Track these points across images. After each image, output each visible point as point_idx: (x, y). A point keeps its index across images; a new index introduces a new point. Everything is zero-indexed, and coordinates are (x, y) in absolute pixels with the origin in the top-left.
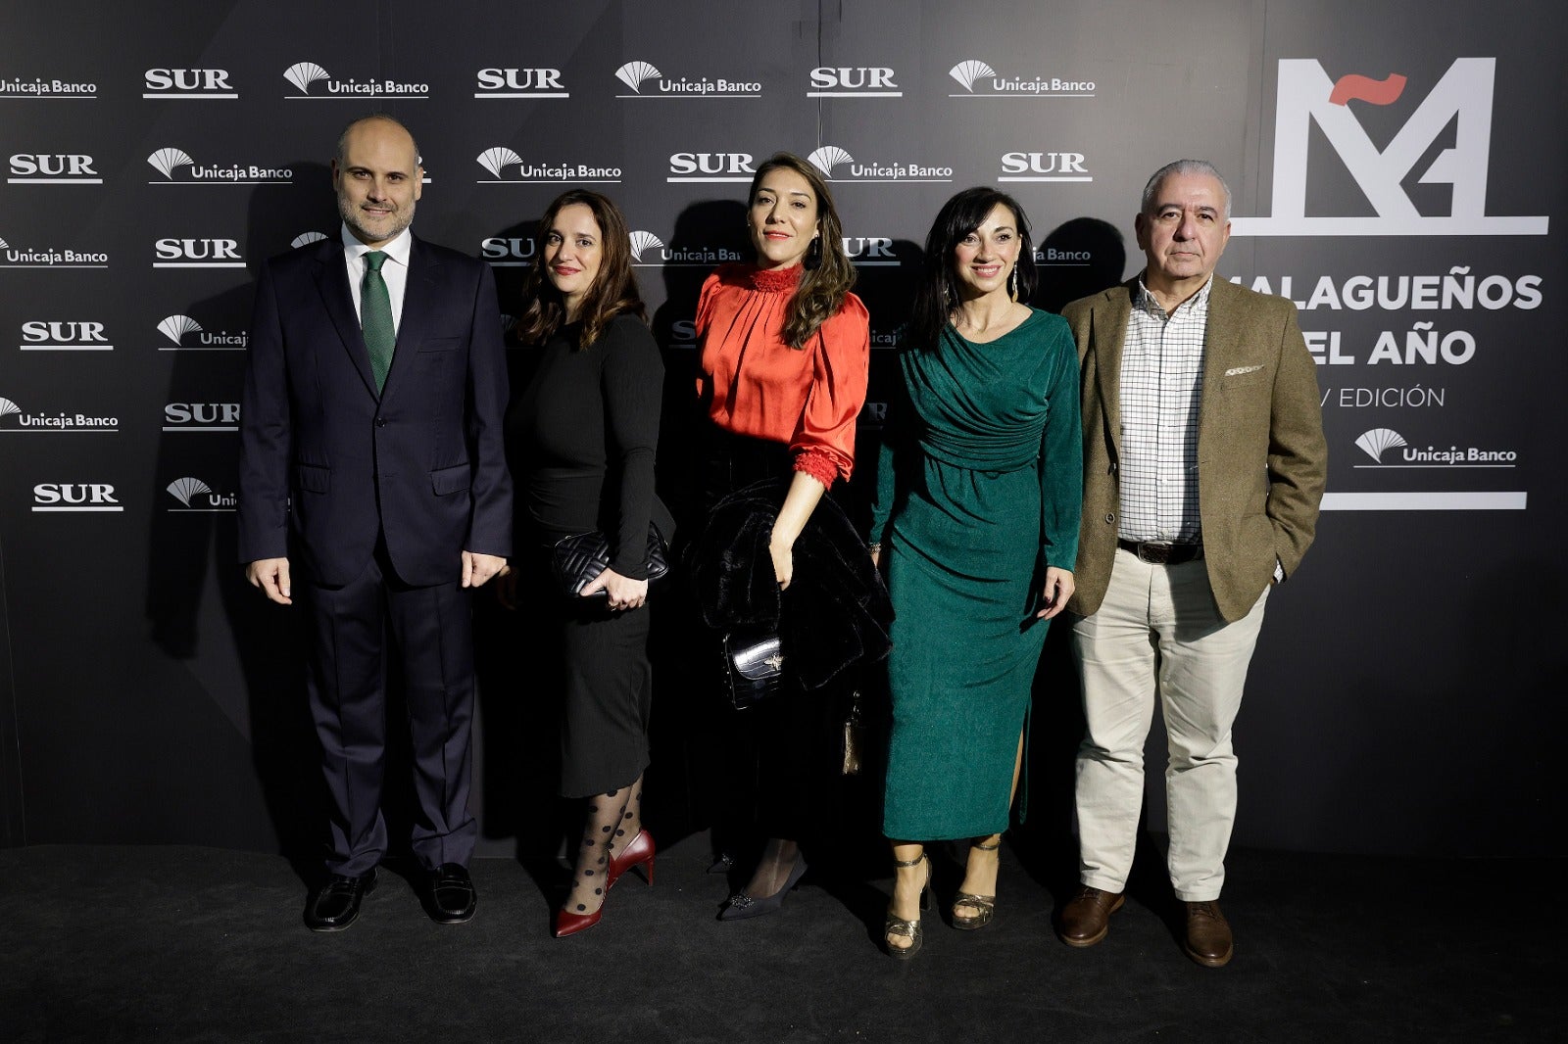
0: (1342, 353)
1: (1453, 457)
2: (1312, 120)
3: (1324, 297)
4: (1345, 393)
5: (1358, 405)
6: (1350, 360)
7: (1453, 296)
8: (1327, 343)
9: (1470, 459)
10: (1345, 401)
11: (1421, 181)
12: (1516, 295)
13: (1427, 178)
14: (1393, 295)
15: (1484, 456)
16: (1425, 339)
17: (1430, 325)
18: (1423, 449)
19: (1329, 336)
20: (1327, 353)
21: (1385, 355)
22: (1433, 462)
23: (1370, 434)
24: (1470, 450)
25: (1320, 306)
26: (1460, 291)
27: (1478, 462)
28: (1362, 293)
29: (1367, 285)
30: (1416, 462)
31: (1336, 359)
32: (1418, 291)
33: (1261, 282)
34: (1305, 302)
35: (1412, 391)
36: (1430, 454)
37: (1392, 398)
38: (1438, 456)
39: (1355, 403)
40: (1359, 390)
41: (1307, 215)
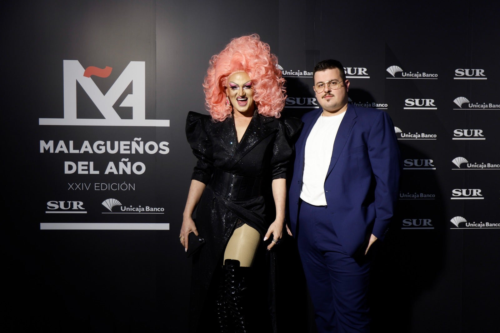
0: (94, 170)
1: (139, 210)
2: (77, 82)
3: (86, 149)
4: (97, 185)
5: (102, 190)
6: (97, 172)
7: (136, 149)
8: (88, 166)
9: (147, 210)
10: (97, 188)
11: (121, 106)
12: (159, 149)
13: (123, 104)
14: (112, 148)
15: (152, 210)
16: (126, 166)
17: (127, 160)
18: (128, 206)
19: (89, 163)
20: (88, 170)
21: (111, 171)
22: (132, 212)
23: (107, 200)
24: (146, 207)
25: (85, 152)
26: (138, 147)
27: (150, 212)
28: (101, 147)
29: (103, 144)
30: (126, 211)
31: (92, 172)
32: (122, 147)
33: (61, 143)
34: (79, 150)
35: (122, 184)
36: (131, 208)
37: (115, 187)
38: (134, 209)
39: (100, 189)
40: (102, 184)
41: (77, 118)
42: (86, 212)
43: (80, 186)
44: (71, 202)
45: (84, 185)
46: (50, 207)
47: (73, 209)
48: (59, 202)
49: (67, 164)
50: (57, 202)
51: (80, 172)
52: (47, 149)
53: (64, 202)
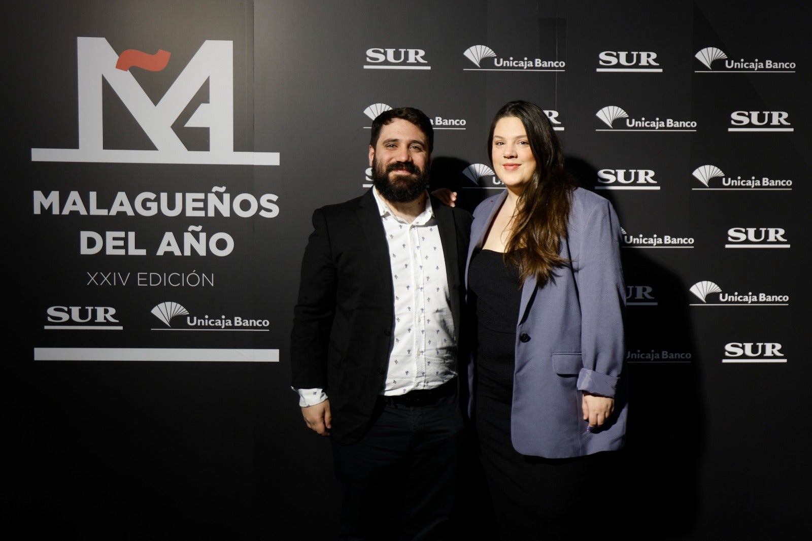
0: (137, 247)
1: (223, 323)
2: (104, 81)
3: (121, 207)
4: (141, 276)
5: (151, 285)
6: (143, 252)
7: (216, 208)
8: (126, 239)
9: (236, 324)
10: (141, 282)
11: (187, 125)
12: (260, 208)
13: (192, 123)
14: (171, 206)
15: (246, 323)
16: (197, 239)
17: (199, 228)
18: (201, 317)
19: (127, 235)
20: (126, 247)
21: (169, 249)
22: (209, 327)
23: (162, 305)
24: (236, 318)
25: (118, 212)
26: (220, 203)
27: (242, 327)
28: (149, 204)
29: (153, 199)
30: (196, 326)
31: (133, 251)
32: (190, 204)
33: (74, 195)
34: (107, 210)
35: (190, 275)
36: (207, 321)
37: (175, 280)
38: (212, 323)
39: (149, 284)
40: (151, 274)
41: (105, 148)
42: (121, 328)
43: (110, 278)
44: (93, 308)
45: (117, 276)
46: (52, 317)
47: (96, 321)
48: (70, 308)
49: (85, 235)
50: (66, 309)
51: (110, 251)
52: (46, 207)
53: (80, 308)
